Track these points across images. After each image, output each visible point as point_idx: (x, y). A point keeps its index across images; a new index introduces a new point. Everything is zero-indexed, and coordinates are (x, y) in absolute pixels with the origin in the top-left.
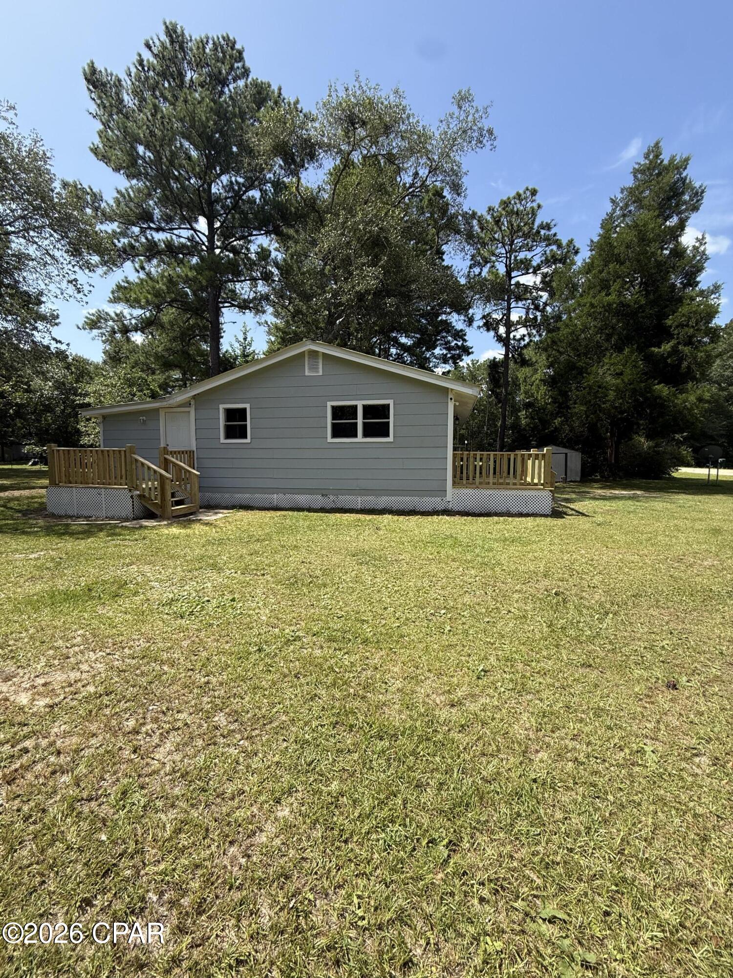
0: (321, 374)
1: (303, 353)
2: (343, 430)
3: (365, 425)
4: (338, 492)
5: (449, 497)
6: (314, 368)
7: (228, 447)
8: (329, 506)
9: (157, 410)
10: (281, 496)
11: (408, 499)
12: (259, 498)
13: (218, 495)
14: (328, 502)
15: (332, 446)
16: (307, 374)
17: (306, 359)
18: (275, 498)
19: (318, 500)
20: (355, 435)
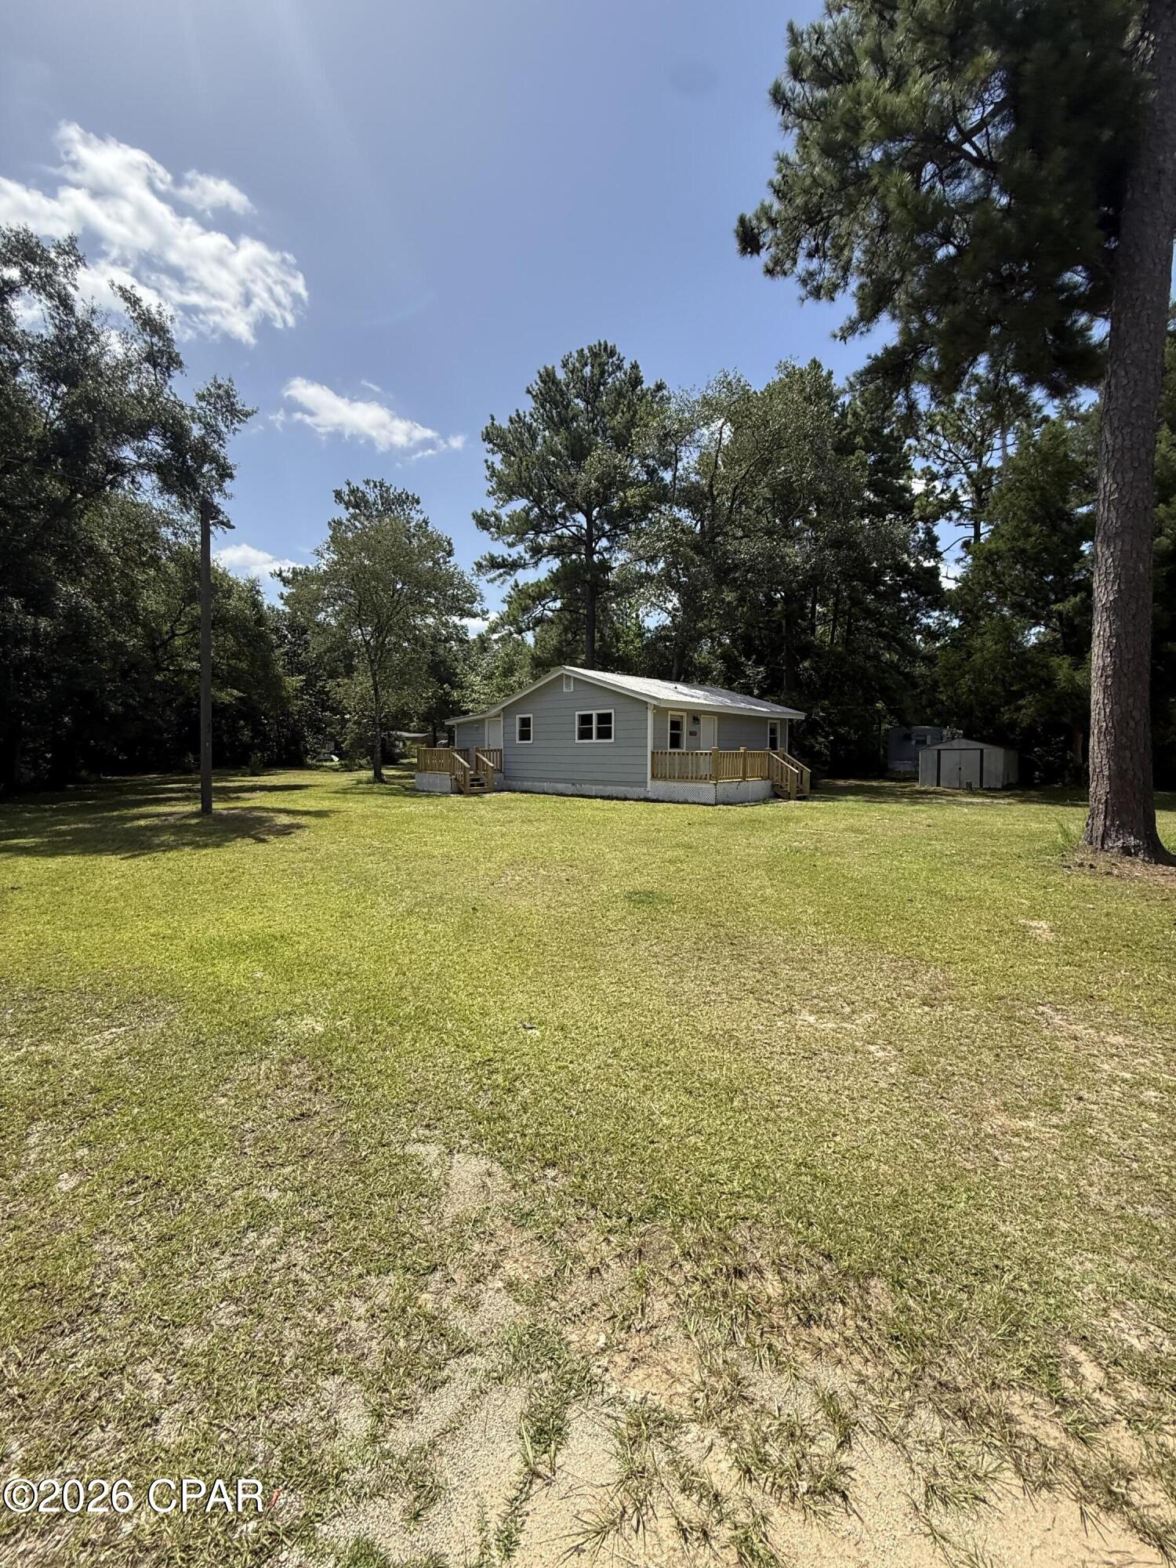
0: (573, 690)
1: (561, 676)
2: (585, 734)
3: (599, 729)
4: (582, 782)
5: (649, 789)
6: (568, 686)
7: (520, 747)
8: (575, 792)
9: (483, 720)
10: (548, 783)
11: (623, 788)
12: (538, 785)
13: (514, 783)
15: (579, 747)
16: (564, 690)
17: (564, 679)
18: (546, 786)
19: (570, 789)
20: (591, 737)
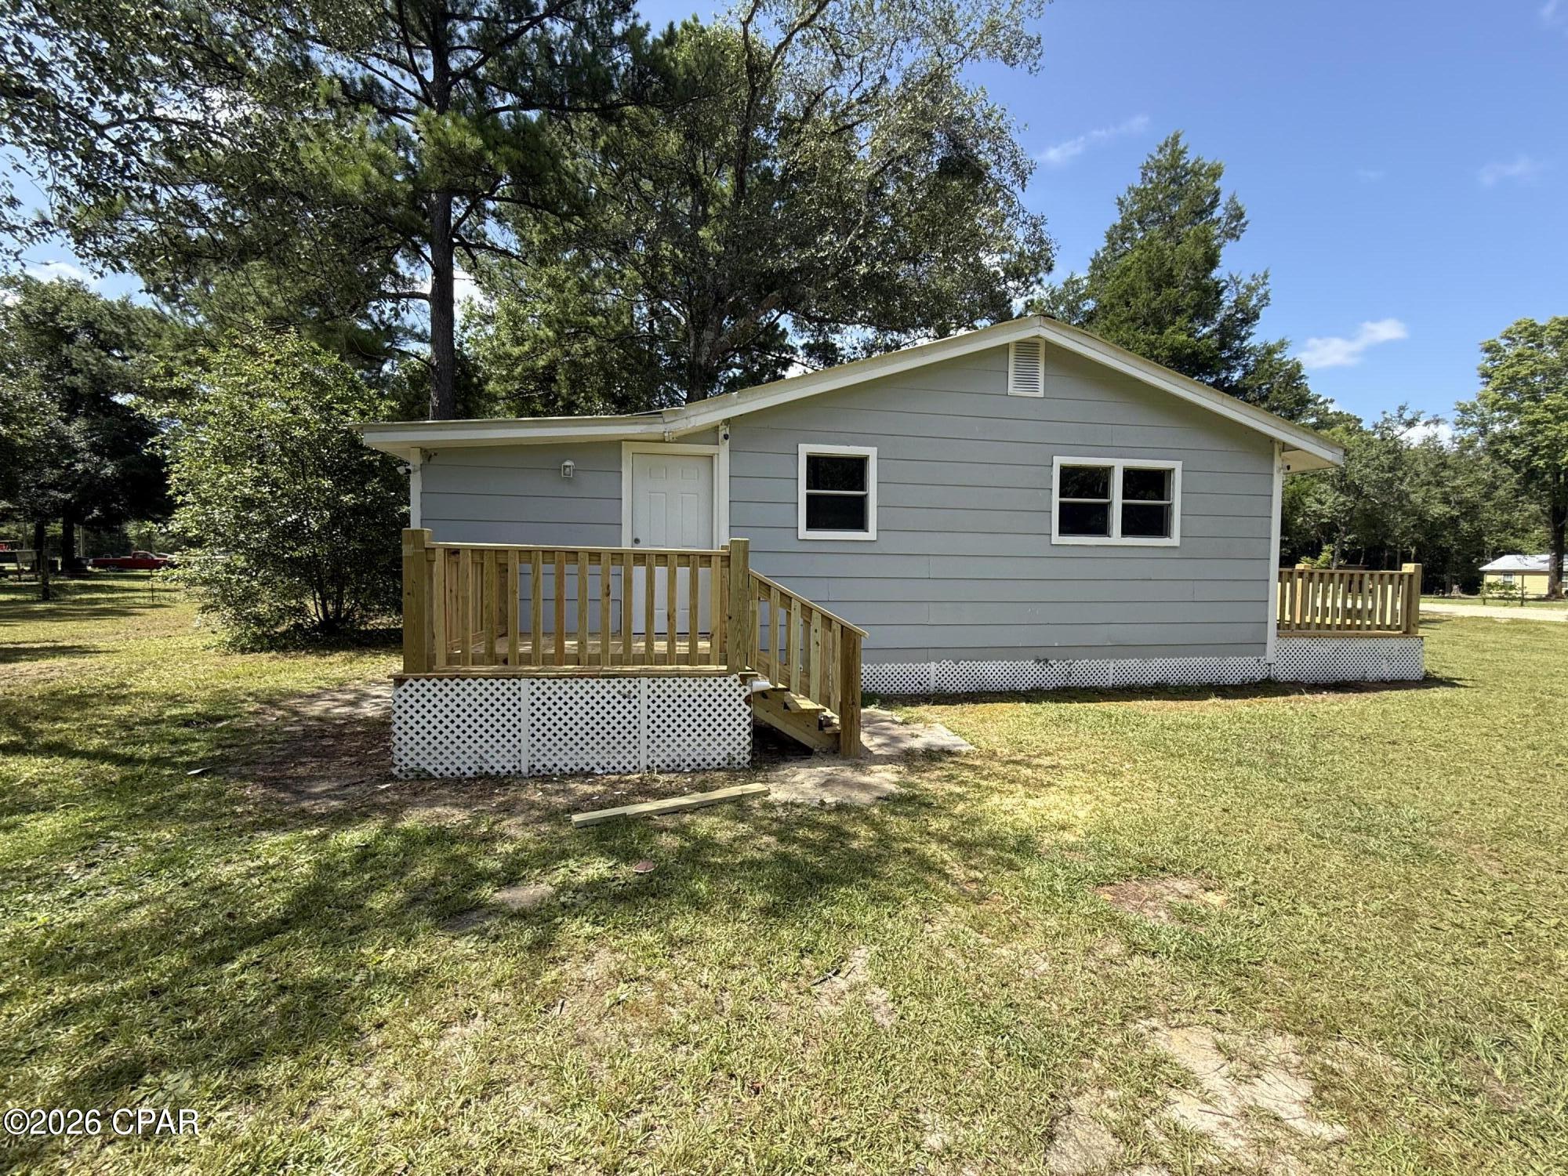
0: (1041, 393)
1: (1005, 348)
2: (1083, 518)
3: (1125, 510)
4: (1069, 651)
5: (1271, 655)
6: (1028, 380)
7: (815, 548)
9: (614, 446)
10: (948, 665)
14: (1053, 675)
15: (1061, 550)
16: (1011, 390)
17: (1012, 356)
18: (933, 672)
19: (1028, 673)
20: (1105, 531)
